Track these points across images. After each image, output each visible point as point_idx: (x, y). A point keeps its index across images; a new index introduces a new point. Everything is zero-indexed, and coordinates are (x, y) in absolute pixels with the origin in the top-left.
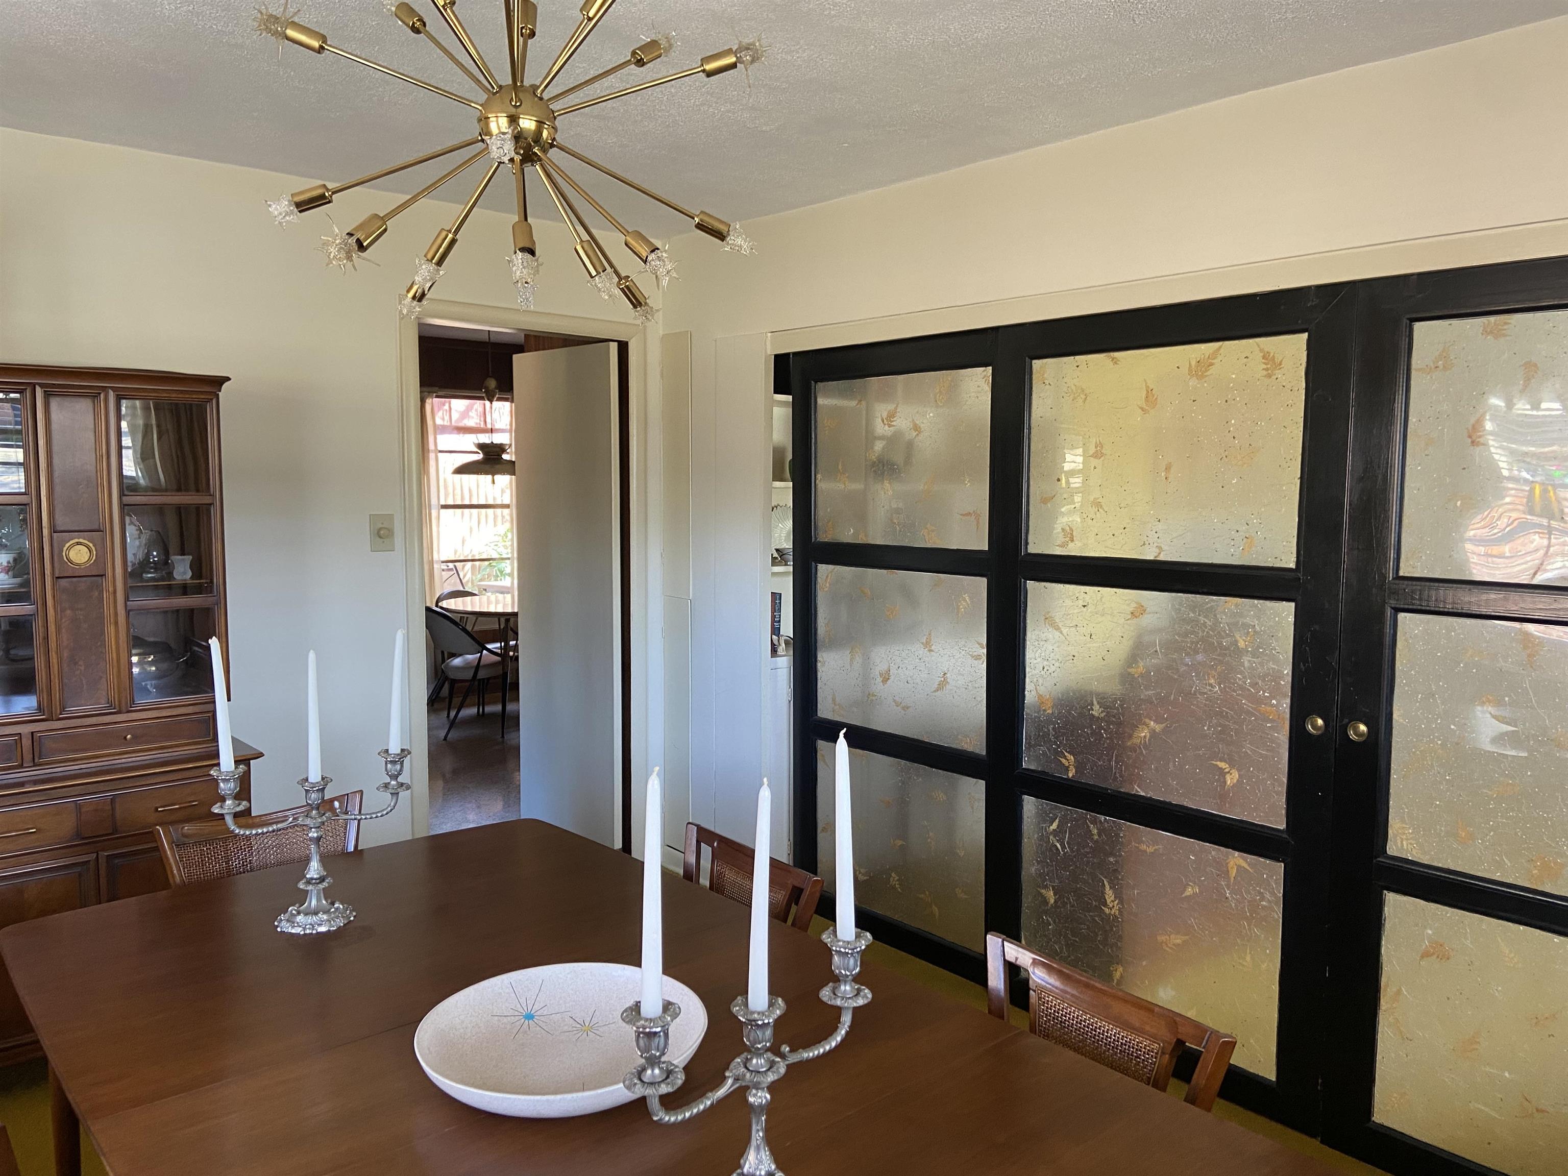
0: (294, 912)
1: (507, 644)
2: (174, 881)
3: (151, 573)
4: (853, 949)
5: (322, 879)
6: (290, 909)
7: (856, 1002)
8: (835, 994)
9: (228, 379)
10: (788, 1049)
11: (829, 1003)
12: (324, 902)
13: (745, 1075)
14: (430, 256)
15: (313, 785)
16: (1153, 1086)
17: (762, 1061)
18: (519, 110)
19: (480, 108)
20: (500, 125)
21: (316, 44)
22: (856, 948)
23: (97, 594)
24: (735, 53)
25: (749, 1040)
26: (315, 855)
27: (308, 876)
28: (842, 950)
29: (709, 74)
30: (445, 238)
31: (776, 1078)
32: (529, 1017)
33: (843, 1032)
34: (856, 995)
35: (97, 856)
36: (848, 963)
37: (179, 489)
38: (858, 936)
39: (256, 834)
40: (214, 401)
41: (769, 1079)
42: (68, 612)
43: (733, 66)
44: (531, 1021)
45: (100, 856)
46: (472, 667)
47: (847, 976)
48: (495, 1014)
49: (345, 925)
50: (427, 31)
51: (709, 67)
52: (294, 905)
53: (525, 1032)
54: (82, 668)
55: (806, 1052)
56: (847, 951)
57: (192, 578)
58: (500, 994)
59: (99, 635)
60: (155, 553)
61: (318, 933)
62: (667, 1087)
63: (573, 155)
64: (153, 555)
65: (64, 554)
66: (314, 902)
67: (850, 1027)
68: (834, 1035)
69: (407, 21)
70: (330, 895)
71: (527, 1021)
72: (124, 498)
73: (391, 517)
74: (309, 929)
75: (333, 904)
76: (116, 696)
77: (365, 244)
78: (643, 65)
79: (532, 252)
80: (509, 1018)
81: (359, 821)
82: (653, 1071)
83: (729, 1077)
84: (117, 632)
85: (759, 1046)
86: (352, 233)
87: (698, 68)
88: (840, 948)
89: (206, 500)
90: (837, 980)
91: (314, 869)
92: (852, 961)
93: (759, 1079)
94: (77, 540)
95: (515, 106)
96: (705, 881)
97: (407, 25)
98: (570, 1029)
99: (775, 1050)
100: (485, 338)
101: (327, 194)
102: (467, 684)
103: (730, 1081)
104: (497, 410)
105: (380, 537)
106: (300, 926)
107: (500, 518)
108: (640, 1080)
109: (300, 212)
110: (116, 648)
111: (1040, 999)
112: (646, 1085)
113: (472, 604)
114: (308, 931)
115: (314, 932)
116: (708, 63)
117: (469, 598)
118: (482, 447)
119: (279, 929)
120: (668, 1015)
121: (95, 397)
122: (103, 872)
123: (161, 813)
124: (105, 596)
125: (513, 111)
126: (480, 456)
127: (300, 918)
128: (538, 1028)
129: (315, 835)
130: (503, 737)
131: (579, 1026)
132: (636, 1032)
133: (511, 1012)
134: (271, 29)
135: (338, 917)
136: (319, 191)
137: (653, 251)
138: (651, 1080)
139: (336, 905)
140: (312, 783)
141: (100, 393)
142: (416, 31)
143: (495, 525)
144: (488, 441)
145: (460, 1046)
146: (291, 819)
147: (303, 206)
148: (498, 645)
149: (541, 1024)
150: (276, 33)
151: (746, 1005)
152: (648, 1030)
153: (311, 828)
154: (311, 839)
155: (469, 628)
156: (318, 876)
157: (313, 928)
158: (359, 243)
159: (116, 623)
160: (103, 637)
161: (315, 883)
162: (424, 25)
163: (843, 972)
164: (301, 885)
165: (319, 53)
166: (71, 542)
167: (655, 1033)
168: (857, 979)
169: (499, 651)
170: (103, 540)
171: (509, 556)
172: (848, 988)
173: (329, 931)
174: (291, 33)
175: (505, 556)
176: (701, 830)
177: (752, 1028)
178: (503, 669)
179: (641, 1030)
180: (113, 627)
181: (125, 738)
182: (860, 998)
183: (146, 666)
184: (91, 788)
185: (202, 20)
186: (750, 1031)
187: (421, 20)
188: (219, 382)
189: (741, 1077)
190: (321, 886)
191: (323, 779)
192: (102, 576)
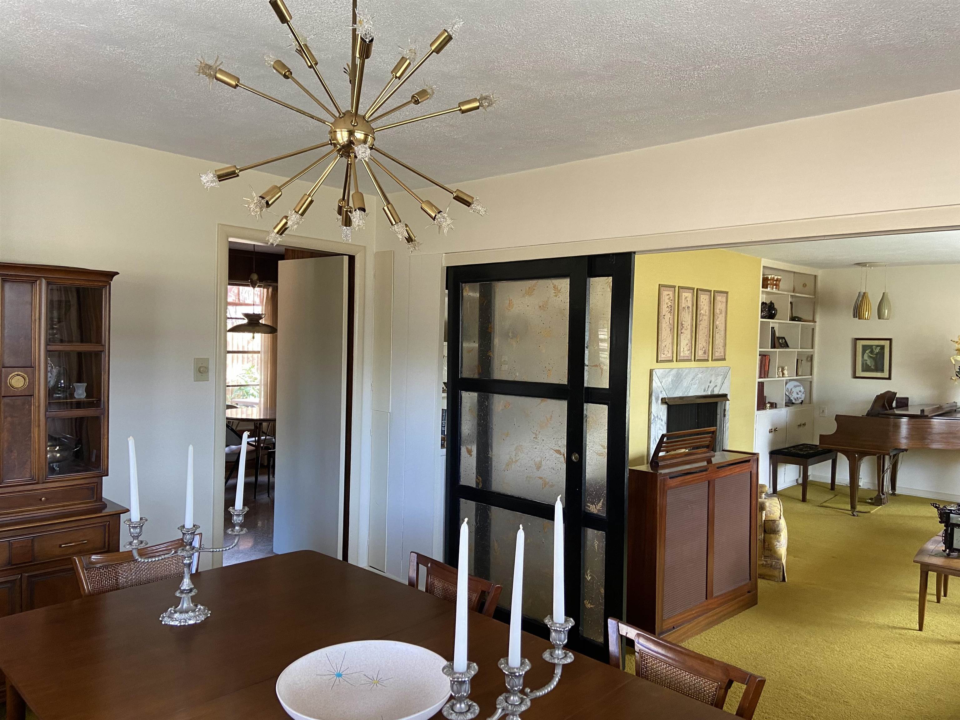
0: (172, 611)
1: (259, 438)
2: (84, 592)
3: (59, 394)
4: (564, 628)
5: (191, 590)
6: (169, 609)
7: (566, 661)
8: (552, 656)
9: (117, 273)
10: (529, 690)
11: (550, 662)
12: (191, 605)
13: (508, 707)
14: (297, 210)
15: (188, 530)
16: (715, 706)
17: (517, 698)
18: (355, 128)
19: (331, 125)
20: (343, 135)
21: (233, 83)
22: (566, 628)
23: (27, 407)
24: (479, 101)
25: (509, 685)
26: (187, 575)
27: (182, 588)
28: (558, 629)
29: (463, 112)
30: (307, 200)
31: (526, 708)
32: (339, 675)
33: (557, 679)
34: (565, 657)
35: (21, 576)
36: (561, 637)
37: (82, 341)
38: (566, 621)
39: (151, 561)
40: (108, 287)
41: (523, 709)
42: (9, 419)
43: (477, 108)
44: (340, 678)
45: (23, 577)
46: (236, 454)
47: (560, 644)
48: (318, 674)
49: (205, 619)
50: (292, 77)
51: (464, 108)
52: (171, 607)
53: (338, 685)
54: (16, 454)
55: (538, 692)
56: (561, 629)
57: (87, 397)
58: (320, 661)
59: (28, 433)
60: (62, 381)
61: (189, 625)
62: (471, 715)
63: (384, 155)
64: (61, 383)
65: (8, 381)
66: (185, 605)
67: (561, 676)
68: (552, 681)
69: (281, 71)
70: (195, 600)
71: (338, 678)
72: (48, 347)
73: (208, 360)
74: (183, 622)
75: (196, 606)
76: (37, 472)
77: (270, 203)
78: (418, 104)
79: (364, 210)
80: (327, 676)
81: (199, 552)
82: (460, 705)
83: (499, 708)
84: (39, 430)
85: (516, 689)
86: (264, 196)
87: (456, 108)
88: (557, 627)
89: (100, 348)
90: (553, 647)
91: (186, 583)
92: (563, 636)
93: (517, 709)
94: (16, 373)
95: (354, 126)
96: (422, 587)
97: (281, 74)
98: (365, 682)
99: (522, 692)
100: (252, 249)
101: (237, 171)
102: (233, 464)
103: (500, 711)
104: (247, 292)
105: (200, 372)
106: (177, 621)
107: (246, 360)
108: (453, 711)
109: (220, 181)
110: (38, 441)
111: (642, 657)
112: (458, 714)
113: (237, 414)
114: (182, 624)
115: (187, 624)
116: (463, 105)
117: (234, 410)
118: (247, 315)
119: (163, 623)
120: (472, 670)
121: (33, 283)
122: (24, 586)
123: (64, 549)
124: (32, 409)
125: (351, 128)
126: (246, 321)
127: (176, 616)
128: (346, 682)
129: (188, 562)
130: (255, 498)
131: (370, 680)
132: (451, 681)
133: (328, 673)
134: (206, 73)
135: (200, 614)
136: (233, 169)
137: (439, 213)
138: (460, 711)
139: (199, 607)
140: (188, 529)
141: (36, 281)
142: (286, 77)
143: (243, 363)
144: (251, 312)
145: (301, 695)
146: (173, 552)
147: (222, 177)
148: (254, 439)
149: (347, 680)
150: (209, 76)
151: (507, 663)
152: (460, 680)
153: (185, 557)
154: (185, 564)
155: (234, 428)
156: (189, 588)
157: (186, 622)
158: (267, 203)
159: (39, 426)
160: (30, 435)
161: (186, 593)
162: (291, 73)
163: (558, 642)
164: (178, 594)
165: (235, 88)
166: (13, 374)
167: (465, 681)
168: (566, 647)
169: (254, 443)
170: (33, 373)
171: (259, 383)
172: (560, 652)
173: (196, 623)
174: (219, 76)
175: (250, 383)
176: (419, 556)
177: (512, 677)
178: (257, 454)
179: (456, 679)
180: (37, 429)
181: (41, 500)
182: (569, 659)
183: (55, 454)
184: (20, 532)
185: (128, 58)
186: (510, 680)
187: (289, 71)
188: (111, 275)
189: (505, 708)
190: (190, 595)
191: (194, 526)
192: (31, 395)
